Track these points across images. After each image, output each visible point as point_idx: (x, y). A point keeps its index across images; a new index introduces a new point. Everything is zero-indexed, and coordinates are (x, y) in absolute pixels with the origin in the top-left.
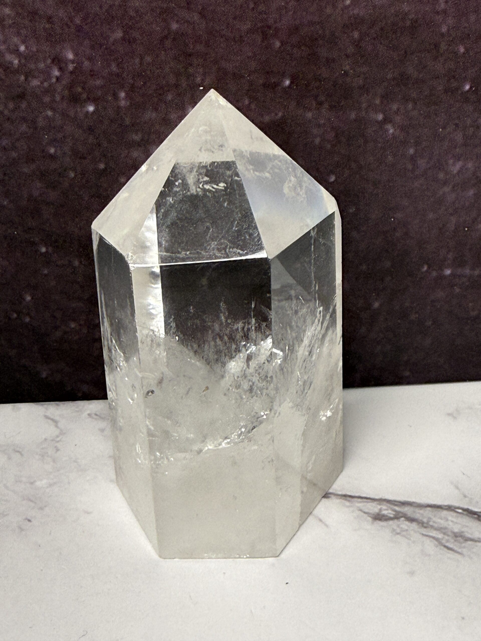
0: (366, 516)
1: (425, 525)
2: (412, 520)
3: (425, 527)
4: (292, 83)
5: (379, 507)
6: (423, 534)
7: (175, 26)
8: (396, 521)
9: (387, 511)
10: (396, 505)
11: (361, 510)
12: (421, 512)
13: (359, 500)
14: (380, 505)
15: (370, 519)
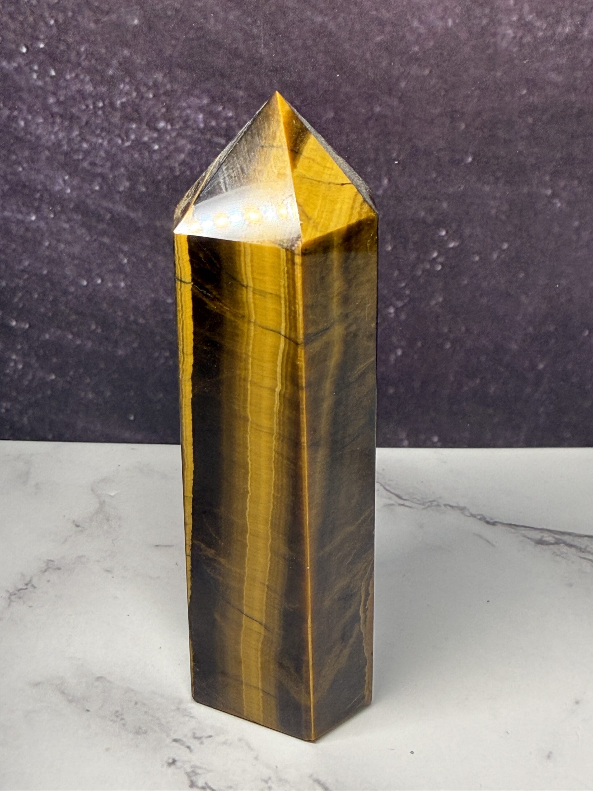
0: (529, 541)
1: (583, 550)
2: (571, 546)
3: (583, 552)
4: (473, 159)
5: (541, 534)
6: (581, 557)
7: (377, 109)
8: (556, 546)
9: (548, 538)
10: (556, 534)
11: (524, 536)
12: (580, 540)
13: (523, 528)
14: (541, 533)
15: (533, 543)
